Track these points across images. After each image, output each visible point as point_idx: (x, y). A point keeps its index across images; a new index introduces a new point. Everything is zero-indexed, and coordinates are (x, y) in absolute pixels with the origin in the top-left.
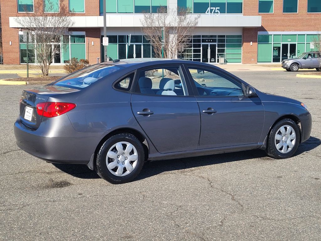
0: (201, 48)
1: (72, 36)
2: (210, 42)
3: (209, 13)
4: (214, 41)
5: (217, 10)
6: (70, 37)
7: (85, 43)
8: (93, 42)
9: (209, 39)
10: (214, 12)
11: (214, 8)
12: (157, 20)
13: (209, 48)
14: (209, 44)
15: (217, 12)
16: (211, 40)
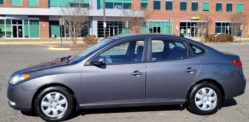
0: (109, 29)
1: (30, 21)
2: (114, 25)
3: (116, 9)
4: (117, 25)
5: (121, 7)
6: (29, 21)
7: (39, 25)
8: (44, 25)
9: (114, 24)
10: (119, 8)
11: (119, 6)
12: (83, 12)
13: (114, 29)
14: (114, 26)
15: (121, 8)
16: (115, 24)
